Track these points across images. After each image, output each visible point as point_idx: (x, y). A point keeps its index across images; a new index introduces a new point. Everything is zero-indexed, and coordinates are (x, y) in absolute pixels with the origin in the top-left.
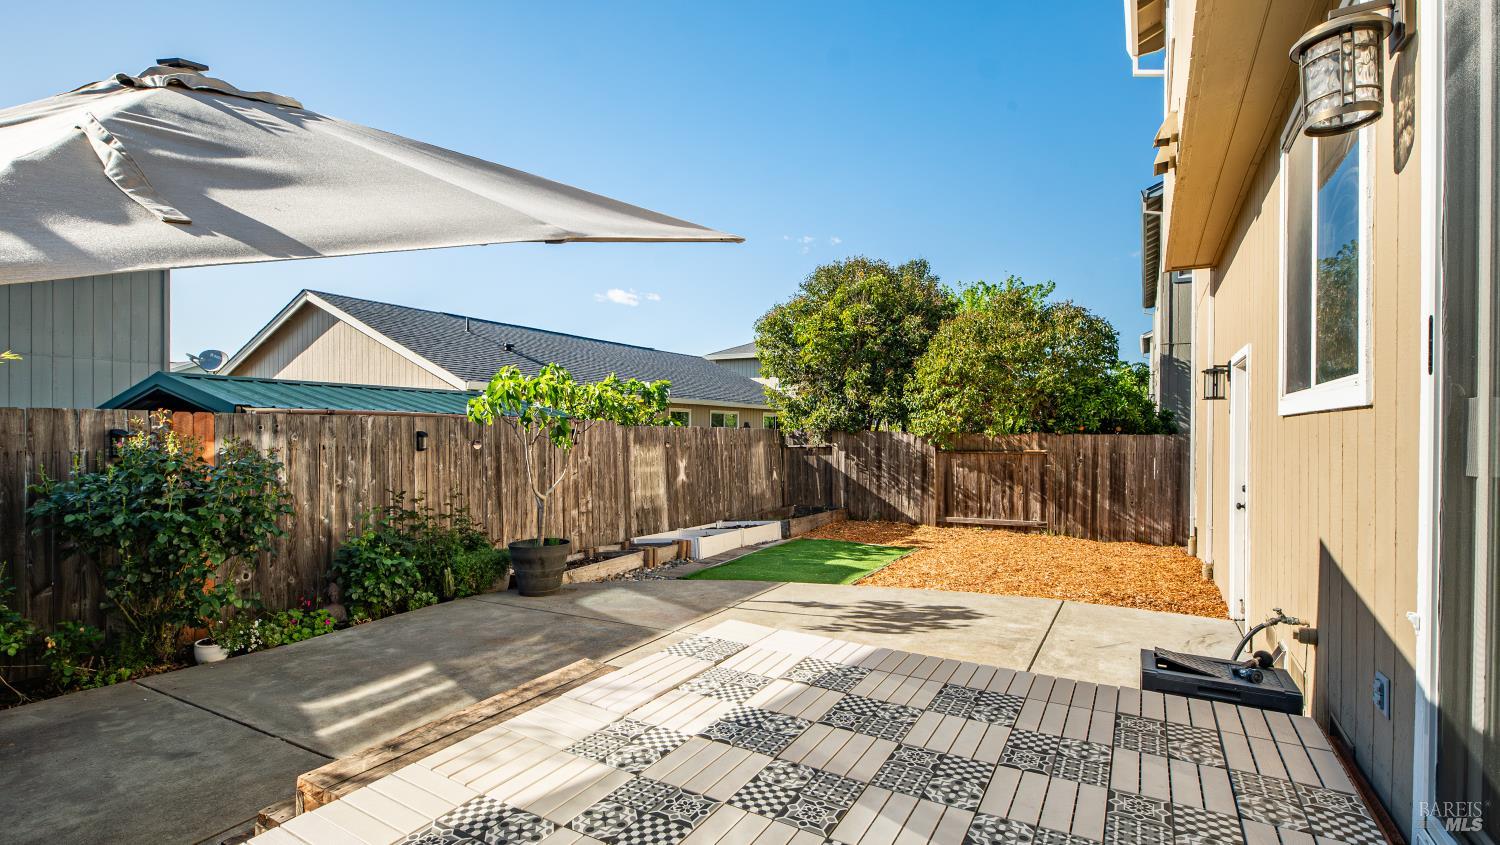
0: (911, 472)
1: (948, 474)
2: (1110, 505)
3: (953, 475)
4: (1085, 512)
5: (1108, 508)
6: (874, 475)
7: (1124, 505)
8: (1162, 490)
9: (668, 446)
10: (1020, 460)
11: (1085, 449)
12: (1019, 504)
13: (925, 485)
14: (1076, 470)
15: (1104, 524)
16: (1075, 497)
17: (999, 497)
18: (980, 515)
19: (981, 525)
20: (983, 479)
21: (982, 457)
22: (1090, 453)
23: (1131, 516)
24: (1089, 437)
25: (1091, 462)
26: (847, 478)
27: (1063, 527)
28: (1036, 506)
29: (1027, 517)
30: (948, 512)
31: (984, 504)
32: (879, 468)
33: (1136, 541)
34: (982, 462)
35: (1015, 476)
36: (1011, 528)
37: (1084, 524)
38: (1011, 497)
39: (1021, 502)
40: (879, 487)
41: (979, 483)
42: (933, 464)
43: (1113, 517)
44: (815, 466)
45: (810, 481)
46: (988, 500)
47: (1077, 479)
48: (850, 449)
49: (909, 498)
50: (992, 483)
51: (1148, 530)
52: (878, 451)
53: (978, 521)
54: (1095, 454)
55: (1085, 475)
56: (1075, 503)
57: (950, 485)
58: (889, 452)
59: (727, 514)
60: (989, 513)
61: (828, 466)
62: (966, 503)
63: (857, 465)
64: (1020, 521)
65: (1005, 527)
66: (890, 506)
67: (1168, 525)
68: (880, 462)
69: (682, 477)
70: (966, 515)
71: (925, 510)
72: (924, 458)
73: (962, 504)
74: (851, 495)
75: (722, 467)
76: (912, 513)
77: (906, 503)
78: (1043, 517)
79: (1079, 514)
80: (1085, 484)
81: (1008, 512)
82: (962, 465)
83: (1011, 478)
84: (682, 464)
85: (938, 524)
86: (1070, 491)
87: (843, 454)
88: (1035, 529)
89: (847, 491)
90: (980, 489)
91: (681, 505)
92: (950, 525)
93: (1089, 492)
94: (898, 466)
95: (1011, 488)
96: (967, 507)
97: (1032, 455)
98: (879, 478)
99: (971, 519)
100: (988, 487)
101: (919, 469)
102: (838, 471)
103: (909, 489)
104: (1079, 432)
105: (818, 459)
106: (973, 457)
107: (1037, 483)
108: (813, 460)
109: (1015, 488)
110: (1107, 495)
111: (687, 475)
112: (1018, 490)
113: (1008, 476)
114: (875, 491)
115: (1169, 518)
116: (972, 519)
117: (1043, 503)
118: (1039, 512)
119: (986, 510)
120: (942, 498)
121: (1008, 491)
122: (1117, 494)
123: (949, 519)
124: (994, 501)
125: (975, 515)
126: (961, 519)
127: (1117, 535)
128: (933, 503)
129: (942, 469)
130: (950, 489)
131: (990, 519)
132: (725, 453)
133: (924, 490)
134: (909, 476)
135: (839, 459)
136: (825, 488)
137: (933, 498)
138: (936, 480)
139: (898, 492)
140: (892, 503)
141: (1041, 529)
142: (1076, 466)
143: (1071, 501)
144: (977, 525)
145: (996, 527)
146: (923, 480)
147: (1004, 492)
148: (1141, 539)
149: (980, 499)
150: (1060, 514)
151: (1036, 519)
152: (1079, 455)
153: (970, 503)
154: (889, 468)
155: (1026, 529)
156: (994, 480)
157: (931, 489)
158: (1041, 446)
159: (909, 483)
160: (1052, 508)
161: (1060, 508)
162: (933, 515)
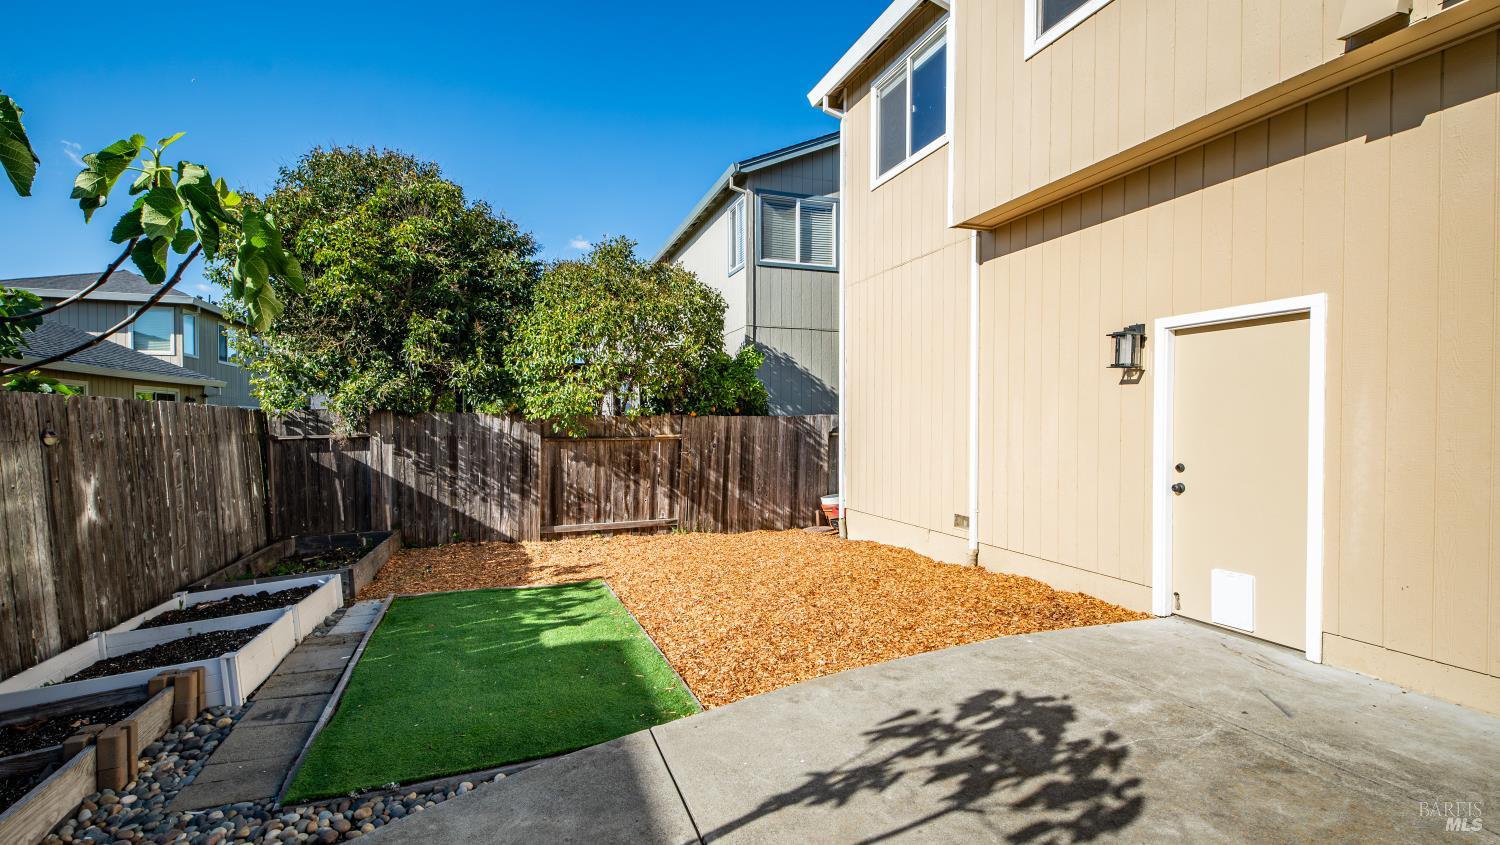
0: (504, 469)
1: (556, 469)
2: (740, 494)
3: (562, 470)
4: (716, 502)
5: (738, 496)
6: (444, 477)
7: (752, 491)
8: (783, 475)
9: (50, 440)
10: (648, 448)
11: (719, 433)
12: (645, 500)
13: (526, 487)
14: (710, 457)
15: (733, 514)
16: (708, 488)
17: (621, 494)
18: (598, 518)
19: (598, 532)
20: (602, 473)
21: (602, 446)
22: (723, 435)
23: (757, 503)
24: (722, 419)
25: (723, 447)
26: (398, 487)
27: (695, 523)
28: (663, 502)
29: (652, 516)
30: (555, 521)
31: (603, 505)
32: (454, 467)
33: (762, 528)
34: (602, 452)
35: (642, 470)
36: (635, 530)
37: (715, 519)
38: (636, 492)
39: (647, 498)
40: (454, 494)
41: (597, 478)
42: (537, 457)
43: (742, 504)
44: (334, 469)
45: (325, 494)
46: (608, 499)
47: (710, 467)
48: (404, 442)
49: (502, 507)
50: (614, 477)
51: (771, 515)
52: (452, 443)
53: (595, 526)
54: (728, 438)
55: (718, 462)
56: (707, 493)
57: (558, 482)
58: (471, 442)
59: (184, 574)
60: (607, 515)
61: (360, 469)
62: (580, 505)
63: (417, 464)
64: (645, 520)
65: (627, 531)
66: (472, 520)
67: (788, 509)
68: (454, 457)
69: (90, 513)
70: (579, 521)
71: (526, 521)
72: (525, 449)
73: (575, 509)
74: (405, 509)
75: (171, 484)
76: (504, 526)
77: (496, 514)
78: (671, 512)
79: (711, 506)
80: (717, 471)
81: (631, 511)
82: (577, 458)
83: (637, 470)
84: (89, 489)
85: (542, 538)
86: (703, 481)
87: (390, 448)
88: (662, 528)
89: (397, 504)
90: (597, 487)
91: (88, 579)
92: (559, 536)
93: (721, 480)
94: (485, 463)
95: (637, 483)
96: (580, 510)
97: (663, 441)
98: (453, 481)
99: (586, 526)
100: (608, 482)
101: (517, 468)
102: (380, 476)
103: (501, 494)
104: (712, 413)
105: (340, 458)
106: (590, 446)
107: (666, 474)
108: (328, 460)
109: (642, 482)
110: (737, 482)
111: (100, 509)
112: (645, 484)
113: (635, 468)
114: (447, 502)
115: (787, 502)
116: (589, 524)
117: (672, 497)
118: (667, 507)
119: (605, 512)
120: (547, 501)
121: (632, 486)
122: (746, 483)
123: (557, 529)
124: (616, 499)
125: (592, 520)
126: (573, 526)
127: (745, 526)
128: (536, 510)
129: (548, 464)
130: (558, 489)
131: (610, 522)
132: (177, 454)
133: (524, 494)
134: (502, 474)
135: (382, 457)
136: (354, 503)
137: (536, 503)
138: (543, 479)
139: (484, 500)
140: (476, 516)
141: (669, 527)
142: (710, 451)
143: (703, 491)
144: (594, 532)
145: (617, 532)
146: (523, 481)
147: (628, 487)
148: (767, 526)
149: (598, 499)
150: (692, 508)
151: (663, 516)
152: (713, 439)
153: (584, 506)
154: (471, 464)
155: (651, 530)
156: (617, 475)
157: (533, 491)
158: (673, 430)
159: (502, 486)
160: (683, 503)
161: (693, 501)
162: (536, 528)
